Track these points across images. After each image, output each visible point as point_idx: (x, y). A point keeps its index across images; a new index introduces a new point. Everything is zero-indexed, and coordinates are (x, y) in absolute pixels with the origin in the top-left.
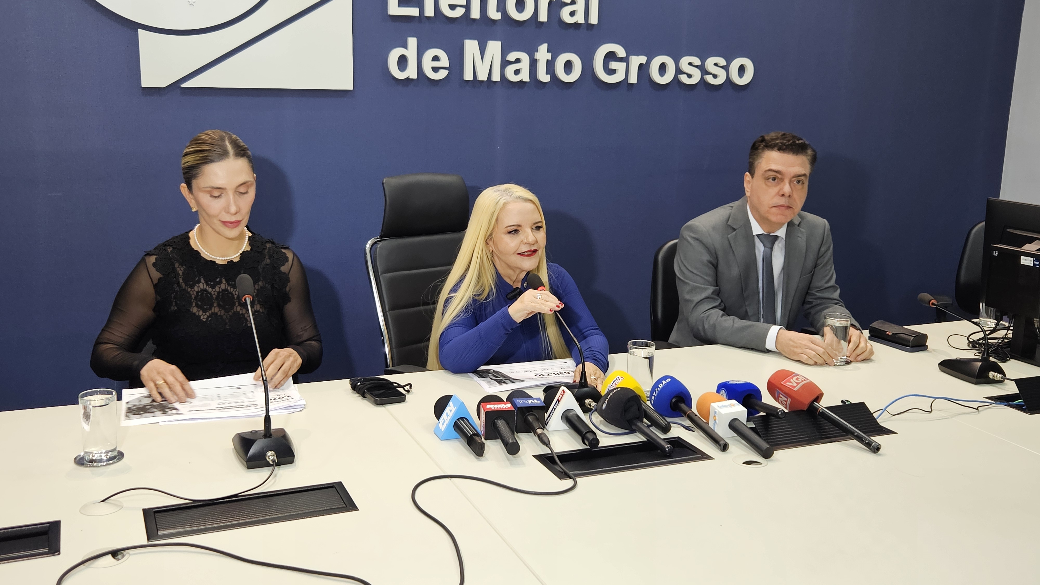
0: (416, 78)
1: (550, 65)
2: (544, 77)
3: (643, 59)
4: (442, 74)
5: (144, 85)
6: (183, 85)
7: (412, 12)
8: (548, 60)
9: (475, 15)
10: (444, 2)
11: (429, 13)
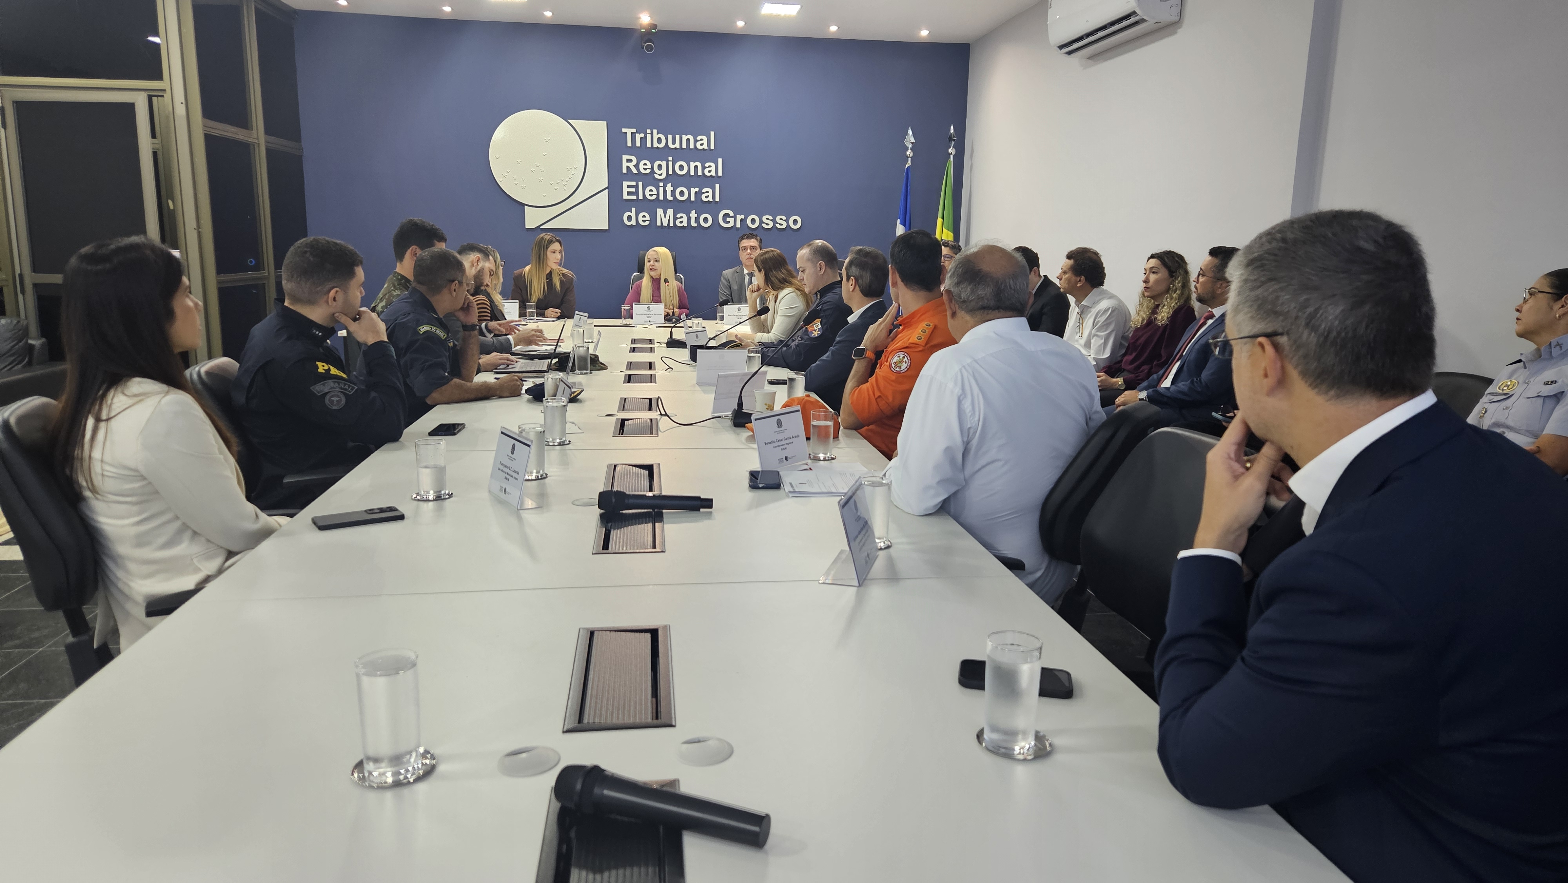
0: (635, 224)
1: (697, 220)
2: (694, 224)
3: (743, 217)
4: (647, 223)
5: (526, 227)
6: (541, 227)
7: (634, 197)
8: (695, 217)
9: (661, 198)
10: (647, 193)
11: (641, 197)
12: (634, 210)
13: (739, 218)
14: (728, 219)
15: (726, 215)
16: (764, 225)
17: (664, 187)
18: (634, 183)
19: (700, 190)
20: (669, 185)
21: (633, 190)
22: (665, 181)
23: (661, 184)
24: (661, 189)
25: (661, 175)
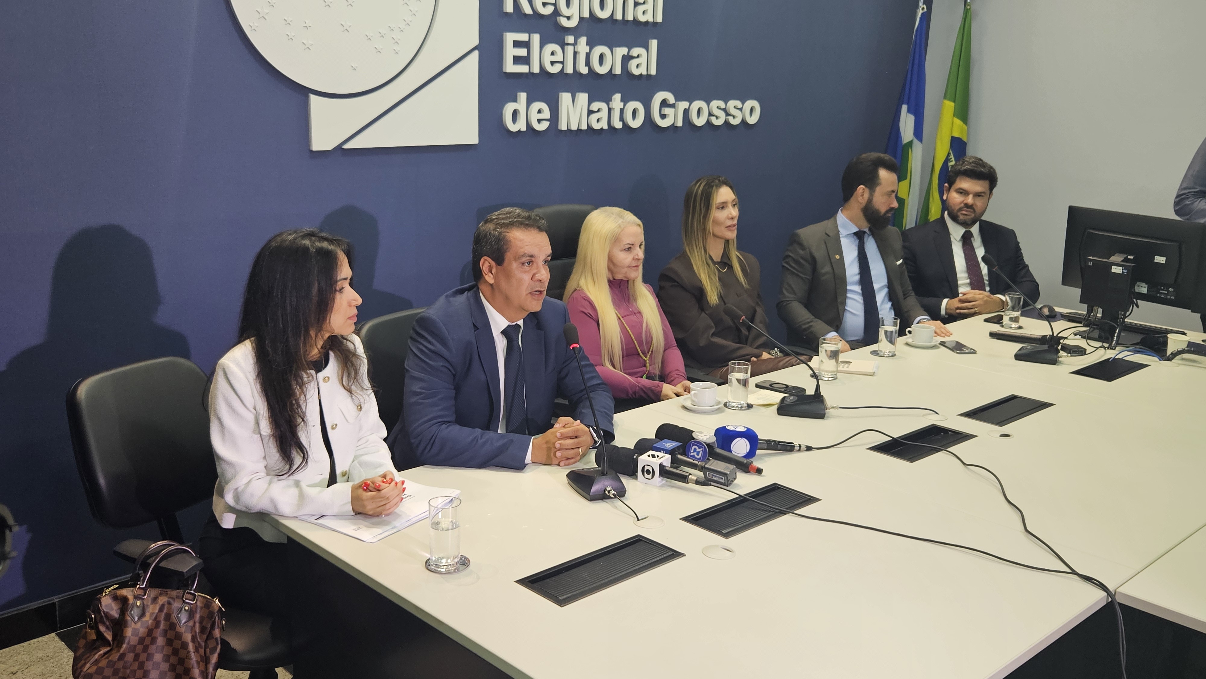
0: (526, 130)
1: (622, 114)
2: (618, 124)
3: (686, 104)
4: (545, 125)
5: (314, 149)
6: (344, 147)
7: (523, 69)
8: (621, 109)
9: (569, 70)
10: (547, 59)
11: (536, 70)
12: (523, 96)
13: (683, 105)
14: (667, 111)
15: (664, 103)
16: (714, 120)
17: (575, 44)
18: (523, 37)
19: (629, 52)
20: (583, 40)
21: (523, 52)
22: (576, 32)
23: (570, 39)
24: (570, 50)
25: (568, 18)
